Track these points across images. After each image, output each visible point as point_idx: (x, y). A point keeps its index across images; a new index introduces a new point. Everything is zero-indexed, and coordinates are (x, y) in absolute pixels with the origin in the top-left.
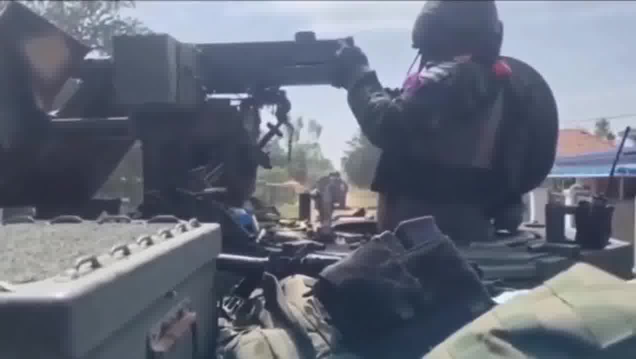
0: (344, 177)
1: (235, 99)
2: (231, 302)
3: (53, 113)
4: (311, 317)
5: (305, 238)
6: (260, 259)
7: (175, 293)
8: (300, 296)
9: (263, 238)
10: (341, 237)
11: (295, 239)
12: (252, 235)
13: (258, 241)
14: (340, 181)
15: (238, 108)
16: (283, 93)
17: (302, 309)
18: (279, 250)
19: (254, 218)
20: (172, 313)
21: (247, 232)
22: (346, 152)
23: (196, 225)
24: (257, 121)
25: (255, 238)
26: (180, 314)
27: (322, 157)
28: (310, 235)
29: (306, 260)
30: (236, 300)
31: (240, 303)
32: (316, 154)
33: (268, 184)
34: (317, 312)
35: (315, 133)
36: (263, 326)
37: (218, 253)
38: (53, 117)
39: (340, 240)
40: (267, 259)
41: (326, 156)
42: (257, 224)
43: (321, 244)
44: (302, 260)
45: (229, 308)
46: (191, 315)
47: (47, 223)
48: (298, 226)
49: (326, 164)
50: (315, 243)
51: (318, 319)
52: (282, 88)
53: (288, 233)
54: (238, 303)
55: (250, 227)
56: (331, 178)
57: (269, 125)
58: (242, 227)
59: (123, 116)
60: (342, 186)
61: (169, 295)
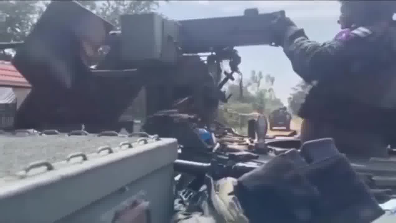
0: (289, 111)
1: (204, 57)
2: (186, 193)
3: (93, 67)
4: (233, 211)
5: (246, 151)
6: (205, 165)
7: (127, 189)
8: (227, 194)
9: (218, 149)
10: (272, 150)
11: (238, 151)
12: (209, 147)
13: (214, 151)
14: (287, 113)
15: (206, 62)
16: (235, 51)
17: (228, 204)
18: (227, 158)
19: (213, 135)
20: (126, 203)
21: (206, 144)
22: (291, 94)
23: (158, 139)
24: (219, 71)
25: (212, 149)
26: (135, 204)
27: (275, 97)
28: (250, 148)
29: (236, 168)
30: (190, 192)
31: (193, 194)
32: (271, 96)
33: (240, 114)
34: (238, 207)
35: (270, 82)
36: (203, 214)
37: (175, 159)
38: (92, 69)
39: (271, 152)
40: (209, 164)
41: (278, 97)
42: (214, 139)
43: (256, 155)
44: (233, 167)
45: (186, 197)
46: (145, 204)
47: (66, 135)
48: (245, 141)
49: (278, 102)
50: (253, 154)
51: (238, 213)
52: (235, 48)
53: (235, 146)
54: (191, 194)
55: (210, 141)
56: (281, 111)
57: (225, 73)
58: (203, 141)
59: (134, 68)
60: (288, 116)
61: (122, 190)
